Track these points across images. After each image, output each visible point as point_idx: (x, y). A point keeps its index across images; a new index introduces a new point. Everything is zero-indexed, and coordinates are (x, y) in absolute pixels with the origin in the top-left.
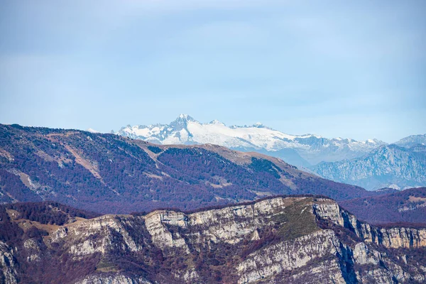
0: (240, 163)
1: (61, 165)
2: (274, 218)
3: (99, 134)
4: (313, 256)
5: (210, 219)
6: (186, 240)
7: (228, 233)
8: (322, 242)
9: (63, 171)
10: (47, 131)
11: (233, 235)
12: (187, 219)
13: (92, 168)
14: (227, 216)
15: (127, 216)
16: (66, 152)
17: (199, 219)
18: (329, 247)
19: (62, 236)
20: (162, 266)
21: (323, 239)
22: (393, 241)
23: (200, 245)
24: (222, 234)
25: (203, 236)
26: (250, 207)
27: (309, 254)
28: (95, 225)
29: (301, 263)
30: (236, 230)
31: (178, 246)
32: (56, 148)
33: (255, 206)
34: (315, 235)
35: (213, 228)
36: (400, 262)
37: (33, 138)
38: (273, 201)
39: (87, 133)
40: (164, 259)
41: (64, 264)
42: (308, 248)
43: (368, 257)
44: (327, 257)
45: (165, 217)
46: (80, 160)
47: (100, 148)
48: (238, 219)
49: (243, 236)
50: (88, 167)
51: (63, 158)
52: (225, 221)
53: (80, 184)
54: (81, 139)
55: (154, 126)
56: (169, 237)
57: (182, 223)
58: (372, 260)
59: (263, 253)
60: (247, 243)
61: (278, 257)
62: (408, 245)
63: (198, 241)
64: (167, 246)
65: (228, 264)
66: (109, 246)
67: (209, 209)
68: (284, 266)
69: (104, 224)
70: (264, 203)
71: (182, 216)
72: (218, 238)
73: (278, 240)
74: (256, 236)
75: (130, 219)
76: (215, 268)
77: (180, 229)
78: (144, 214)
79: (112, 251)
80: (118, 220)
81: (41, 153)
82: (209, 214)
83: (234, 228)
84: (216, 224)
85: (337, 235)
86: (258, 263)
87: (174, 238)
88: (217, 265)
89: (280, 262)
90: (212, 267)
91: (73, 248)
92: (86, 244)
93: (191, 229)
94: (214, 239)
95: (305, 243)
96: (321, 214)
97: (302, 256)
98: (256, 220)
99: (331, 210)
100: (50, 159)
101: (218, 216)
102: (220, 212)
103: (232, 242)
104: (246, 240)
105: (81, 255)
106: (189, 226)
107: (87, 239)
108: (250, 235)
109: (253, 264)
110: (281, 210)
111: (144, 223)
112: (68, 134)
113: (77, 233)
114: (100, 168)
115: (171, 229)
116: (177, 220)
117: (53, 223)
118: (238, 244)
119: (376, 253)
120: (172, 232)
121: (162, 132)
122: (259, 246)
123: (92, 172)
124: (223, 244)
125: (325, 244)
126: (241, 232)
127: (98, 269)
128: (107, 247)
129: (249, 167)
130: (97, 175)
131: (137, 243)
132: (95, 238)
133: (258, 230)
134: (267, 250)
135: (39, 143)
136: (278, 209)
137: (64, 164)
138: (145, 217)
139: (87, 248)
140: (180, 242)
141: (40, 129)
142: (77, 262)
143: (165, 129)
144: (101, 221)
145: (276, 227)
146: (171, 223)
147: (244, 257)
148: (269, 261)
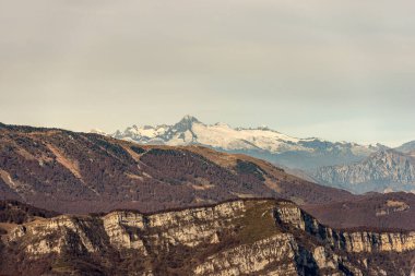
0: (225, 166)
1: (41, 164)
2: (234, 221)
3: (82, 134)
4: (272, 260)
5: (169, 221)
6: (145, 242)
7: (187, 236)
8: (281, 245)
9: (43, 170)
10: (29, 129)
11: (193, 237)
12: (146, 220)
13: (73, 167)
14: (187, 218)
15: (85, 216)
16: (48, 151)
17: (159, 221)
18: (287, 251)
19: (20, 234)
20: (119, 268)
21: (281, 242)
22: (356, 245)
23: (159, 247)
24: (181, 236)
25: (161, 238)
26: (210, 209)
27: (268, 258)
28: (53, 225)
29: (258, 267)
30: (195, 232)
31: (136, 247)
32: (38, 146)
33: (216, 209)
34: (274, 239)
35: (172, 230)
36: (361, 267)
37: (16, 136)
38: (234, 204)
39: (69, 133)
40: (121, 261)
41: (21, 263)
42: (266, 252)
43: (327, 261)
44: (286, 261)
45: (124, 218)
46: (61, 160)
47: (81, 148)
48: (198, 222)
49: (202, 239)
50: (68, 166)
51: (44, 157)
52: (185, 224)
53: (61, 183)
54: (63, 138)
55: (160, 127)
56: (126, 238)
57: (140, 225)
58: (331, 264)
59: (221, 257)
60: (206, 246)
61: (236, 260)
62: (369, 249)
63: (156, 243)
64: (125, 248)
65: (186, 267)
66: (65, 246)
67: (169, 211)
68: (242, 270)
69: (61, 224)
70: (224, 206)
71: (140, 218)
72: (177, 240)
73: (238, 243)
74: (215, 239)
75: (88, 220)
76: (173, 270)
77: (138, 231)
78: (103, 214)
79: (68, 252)
80: (76, 220)
81: (22, 151)
82: (169, 216)
83: (193, 230)
84: (175, 226)
85: (297, 239)
86: (215, 266)
87: (132, 239)
88: (175, 267)
89: (238, 266)
90: (169, 269)
91: (29, 247)
92: (43, 243)
93: (149, 230)
94: (173, 241)
95: (264, 247)
96: (282, 218)
97: (260, 260)
98: (216, 223)
99: (291, 214)
100: (32, 157)
101: (177, 218)
102: (179, 214)
103: (191, 245)
104: (205, 243)
105: (38, 254)
106: (148, 228)
107: (44, 238)
108: (209, 238)
109: (210, 267)
110: (242, 213)
111: (102, 224)
112: (50, 133)
113: (34, 232)
114: (81, 168)
115: (129, 231)
116: (136, 222)
117: (12, 221)
118: (198, 247)
119: (336, 257)
120: (130, 234)
121: (166, 133)
122: (218, 249)
123: (73, 171)
124: (181, 247)
125: (284, 248)
126: (200, 235)
127: (54, 269)
128: (63, 247)
129: (234, 168)
130: (77, 174)
131: (94, 244)
132: (51, 238)
133: (218, 233)
134: (226, 253)
135: (20, 141)
136: (239, 212)
137: (44, 162)
138: (103, 218)
139: (43, 248)
140: (139, 244)
141: (23, 128)
142: (33, 261)
143: (170, 130)
144: (58, 221)
145: (236, 230)
146: (129, 224)
147: (203, 260)
148: (227, 264)
